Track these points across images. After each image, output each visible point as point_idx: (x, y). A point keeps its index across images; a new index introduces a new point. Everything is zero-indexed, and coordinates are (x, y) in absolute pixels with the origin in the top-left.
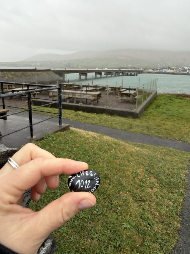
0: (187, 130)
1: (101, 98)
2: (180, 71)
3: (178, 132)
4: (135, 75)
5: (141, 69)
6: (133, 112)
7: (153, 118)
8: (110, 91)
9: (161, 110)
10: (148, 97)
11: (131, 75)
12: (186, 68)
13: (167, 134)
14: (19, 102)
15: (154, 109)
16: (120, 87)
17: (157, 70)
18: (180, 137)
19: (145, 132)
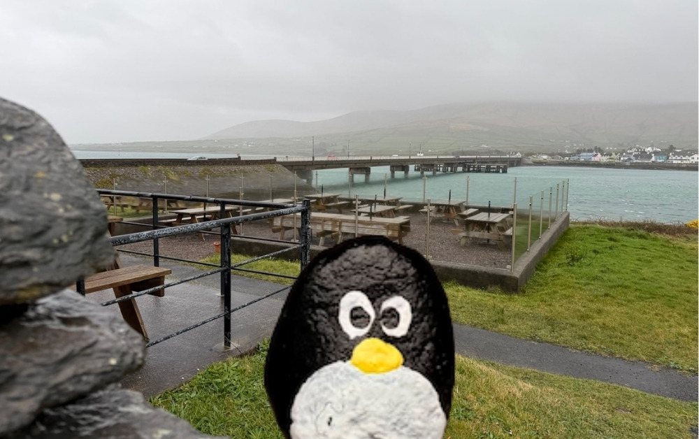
0: (673, 330)
1: (409, 234)
2: (632, 157)
3: (646, 336)
4: (501, 171)
5: (516, 153)
6: (504, 274)
7: (564, 292)
8: (433, 214)
9: (585, 270)
10: (543, 232)
11: (488, 170)
12: (647, 150)
13: (611, 342)
14: (193, 244)
15: (566, 268)
16: (461, 204)
17: (564, 155)
18: (654, 354)
19: (544, 333)
